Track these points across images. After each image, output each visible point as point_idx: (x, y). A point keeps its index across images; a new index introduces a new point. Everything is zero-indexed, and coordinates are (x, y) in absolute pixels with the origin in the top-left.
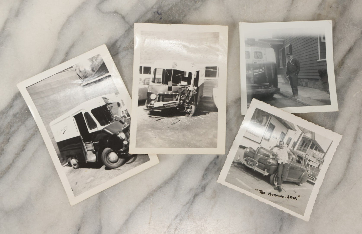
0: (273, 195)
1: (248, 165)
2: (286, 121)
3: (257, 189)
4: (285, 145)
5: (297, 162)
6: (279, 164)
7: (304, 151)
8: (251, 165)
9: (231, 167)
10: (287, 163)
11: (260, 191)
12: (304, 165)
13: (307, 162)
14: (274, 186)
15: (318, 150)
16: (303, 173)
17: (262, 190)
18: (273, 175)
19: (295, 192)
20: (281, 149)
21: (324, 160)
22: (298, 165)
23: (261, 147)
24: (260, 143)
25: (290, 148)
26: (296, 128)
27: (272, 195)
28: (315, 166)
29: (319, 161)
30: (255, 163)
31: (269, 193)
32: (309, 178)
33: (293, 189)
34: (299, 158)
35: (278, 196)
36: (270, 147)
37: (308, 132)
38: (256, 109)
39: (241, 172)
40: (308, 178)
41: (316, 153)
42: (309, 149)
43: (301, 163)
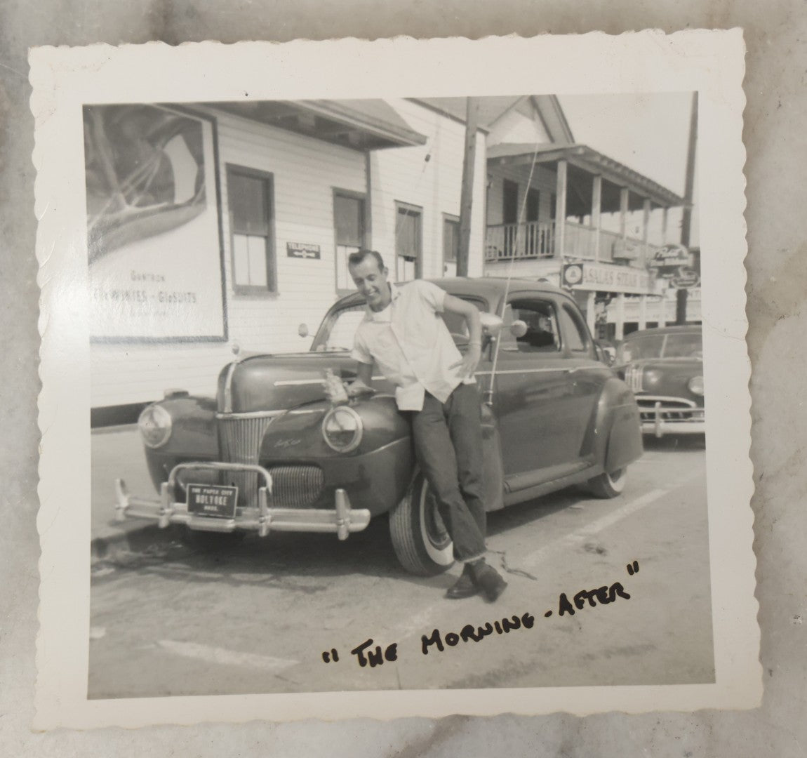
0: (456, 637)
1: (209, 515)
2: (325, 101)
3: (334, 652)
4: (396, 269)
5: (525, 344)
6: (409, 416)
7: (541, 249)
8: (225, 512)
9: (95, 581)
10: (461, 385)
11: (358, 651)
12: (580, 346)
13: (592, 313)
14: (440, 577)
15: (625, 201)
16: (595, 406)
17: (370, 642)
18: (405, 508)
19: (600, 551)
20: (377, 308)
21: (697, 254)
22: (543, 365)
23: (238, 358)
24: (221, 333)
25: (438, 275)
26: (418, 120)
27: (452, 639)
28: (652, 320)
29: (665, 271)
30: (250, 481)
31: (424, 639)
32: (652, 416)
33: (575, 538)
34: (529, 312)
35: (489, 630)
36: (302, 326)
37: (507, 111)
38: (88, 111)
39: (181, 583)
40: (642, 416)
41: (623, 225)
42: (564, 224)
43: (556, 338)
